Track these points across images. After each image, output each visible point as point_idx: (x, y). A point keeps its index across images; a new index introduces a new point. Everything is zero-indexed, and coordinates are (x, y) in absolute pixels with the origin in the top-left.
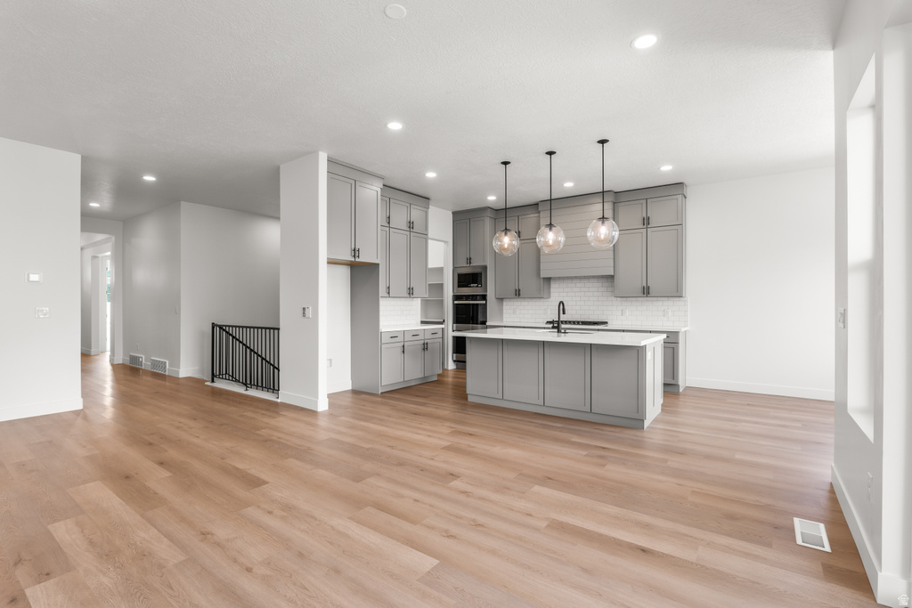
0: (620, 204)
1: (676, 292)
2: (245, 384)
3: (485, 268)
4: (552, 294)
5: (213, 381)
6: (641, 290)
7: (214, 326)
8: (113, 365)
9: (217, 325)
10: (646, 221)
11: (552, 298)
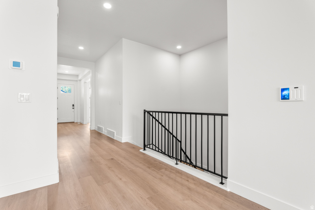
2: (177, 159)
5: (145, 150)
7: (145, 111)
8: (91, 130)
9: (147, 111)
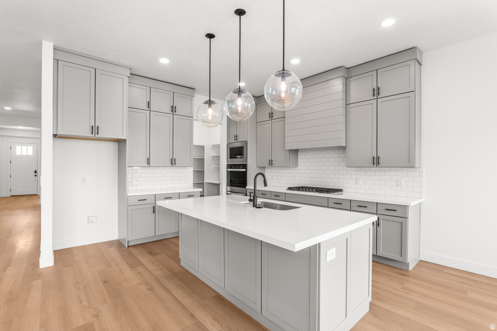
0: (351, 79)
1: (408, 162)
3: (246, 142)
4: (299, 164)
6: (371, 161)
10: (376, 92)
11: (299, 167)
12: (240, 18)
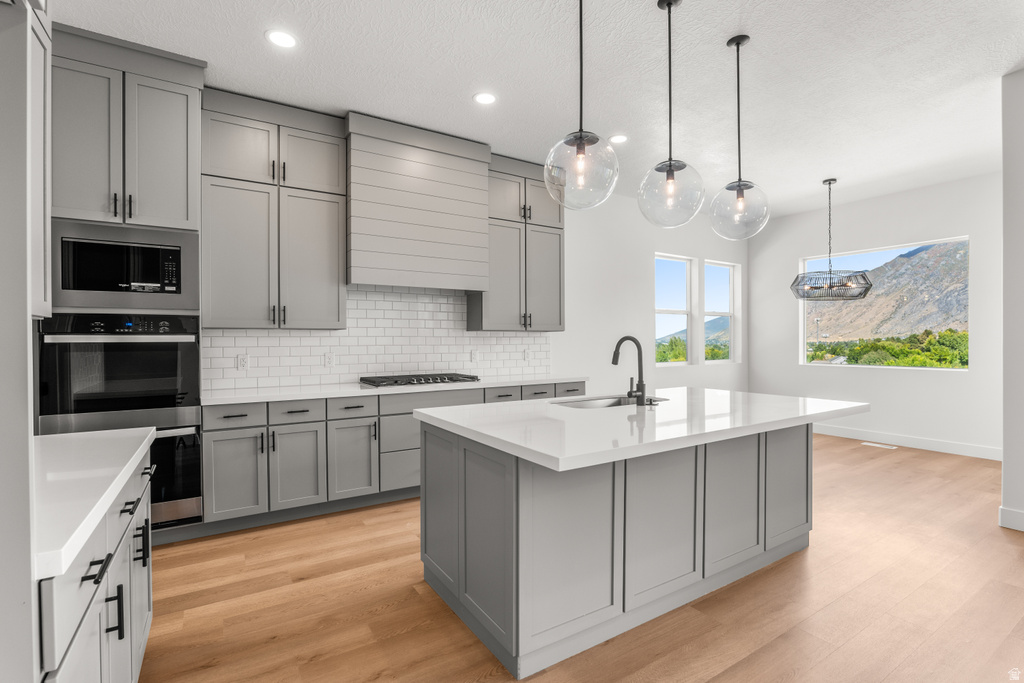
1: (559, 325)
3: (194, 239)
6: (520, 320)
12: (669, 12)
